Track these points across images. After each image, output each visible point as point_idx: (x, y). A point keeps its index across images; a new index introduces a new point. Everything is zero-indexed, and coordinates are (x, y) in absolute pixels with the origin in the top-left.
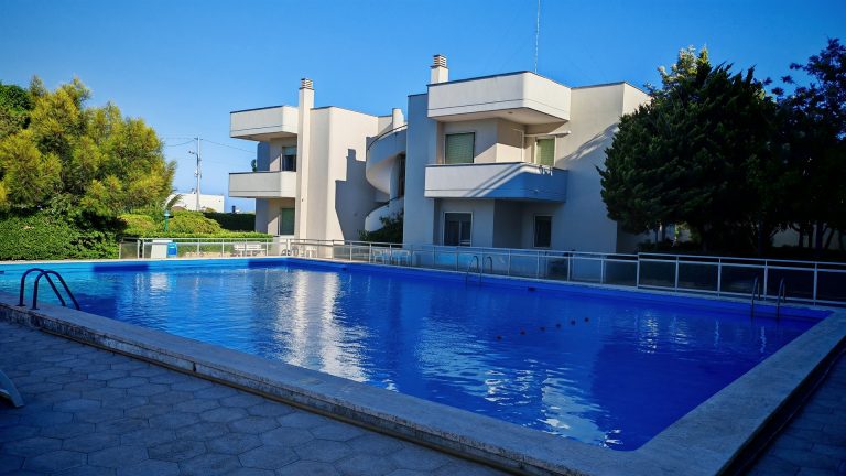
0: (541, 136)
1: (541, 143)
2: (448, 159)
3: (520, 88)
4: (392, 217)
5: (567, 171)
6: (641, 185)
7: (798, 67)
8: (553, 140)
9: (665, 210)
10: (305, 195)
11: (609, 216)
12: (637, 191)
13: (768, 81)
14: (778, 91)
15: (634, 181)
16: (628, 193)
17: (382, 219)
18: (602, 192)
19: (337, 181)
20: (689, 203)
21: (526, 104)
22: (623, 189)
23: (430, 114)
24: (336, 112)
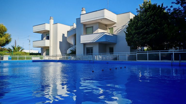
0: (110, 27)
1: (110, 29)
2: (86, 33)
3: (103, 13)
4: (73, 50)
5: (117, 35)
6: (136, 35)
7: (174, 3)
8: (113, 28)
9: (143, 41)
10: (52, 45)
11: (128, 45)
12: (136, 36)
13: (167, 7)
14: (169, 10)
15: (135, 34)
16: (133, 38)
17: (71, 50)
18: (126, 38)
19: (60, 42)
20: (149, 38)
21: (105, 17)
22: (131, 36)
23: (81, 22)
24: (59, 24)
